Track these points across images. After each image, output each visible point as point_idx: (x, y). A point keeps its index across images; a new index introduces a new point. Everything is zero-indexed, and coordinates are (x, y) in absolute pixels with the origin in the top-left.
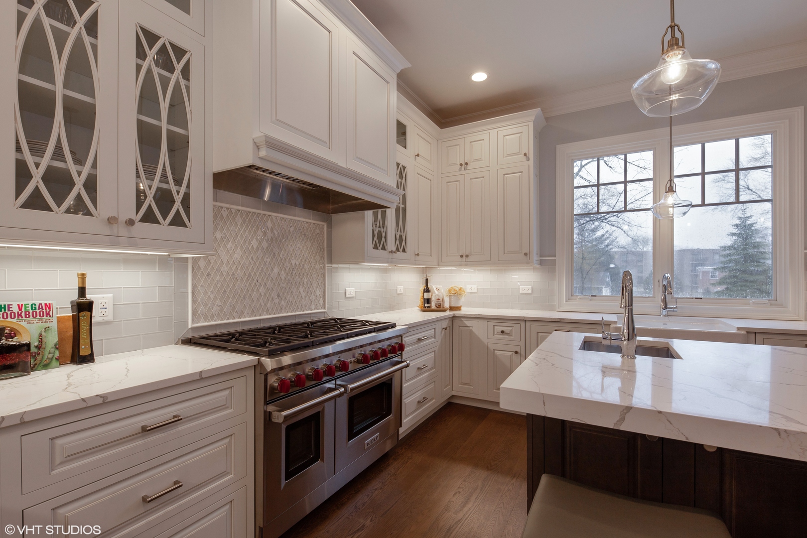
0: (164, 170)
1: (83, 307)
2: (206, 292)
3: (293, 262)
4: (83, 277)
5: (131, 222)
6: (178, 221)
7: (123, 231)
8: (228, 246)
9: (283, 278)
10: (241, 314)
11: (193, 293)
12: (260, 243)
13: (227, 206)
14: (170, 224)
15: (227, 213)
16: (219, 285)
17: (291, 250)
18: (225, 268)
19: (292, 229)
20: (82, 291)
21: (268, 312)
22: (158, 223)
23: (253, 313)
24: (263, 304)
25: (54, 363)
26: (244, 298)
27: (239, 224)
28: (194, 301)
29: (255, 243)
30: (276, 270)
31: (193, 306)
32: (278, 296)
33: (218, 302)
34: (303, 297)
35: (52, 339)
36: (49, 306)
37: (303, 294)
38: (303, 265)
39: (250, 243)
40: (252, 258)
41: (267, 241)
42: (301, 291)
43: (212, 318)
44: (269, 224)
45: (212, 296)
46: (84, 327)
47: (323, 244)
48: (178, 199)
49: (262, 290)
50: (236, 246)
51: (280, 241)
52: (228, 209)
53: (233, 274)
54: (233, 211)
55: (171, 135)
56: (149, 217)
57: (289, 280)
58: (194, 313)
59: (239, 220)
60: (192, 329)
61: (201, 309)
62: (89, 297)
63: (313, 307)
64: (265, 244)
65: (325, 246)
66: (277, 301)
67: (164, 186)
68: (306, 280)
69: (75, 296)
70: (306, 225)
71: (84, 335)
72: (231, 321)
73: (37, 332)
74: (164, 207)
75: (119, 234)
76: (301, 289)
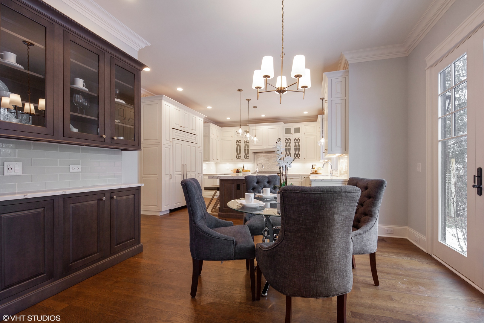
0: (247, 153)
4: (243, 165)
10: (263, 170)
11: (256, 167)
14: (248, 159)
29: (265, 160)
30: (269, 164)
37: (275, 168)
40: (265, 162)
44: (268, 156)
49: (267, 167)
56: (245, 159)
59: (263, 156)
64: (267, 160)
66: (269, 169)
67: (247, 155)
69: (243, 167)
73: (241, 170)
74: (247, 157)
75: (243, 161)
76: (275, 167)
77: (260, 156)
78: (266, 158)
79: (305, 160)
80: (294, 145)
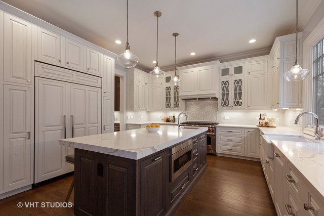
0: (177, 101)
1: (174, 117)
3: (207, 111)
9: (204, 114)
12: (199, 107)
16: (191, 115)
17: (206, 108)
18: (192, 112)
19: (206, 104)
24: (199, 119)
26: (196, 117)
30: (202, 112)
32: (203, 117)
34: (210, 118)
35: (172, 120)
36: (172, 116)
38: (210, 111)
39: (197, 108)
44: (201, 104)
45: (190, 117)
47: (216, 106)
48: (178, 104)
50: (194, 109)
53: (194, 113)
57: (206, 114)
62: (174, 115)
63: (213, 120)
68: (211, 114)
70: (211, 103)
71: (174, 120)
75: (173, 109)
77: (193, 103)
79: (249, 108)
80: (233, 89)
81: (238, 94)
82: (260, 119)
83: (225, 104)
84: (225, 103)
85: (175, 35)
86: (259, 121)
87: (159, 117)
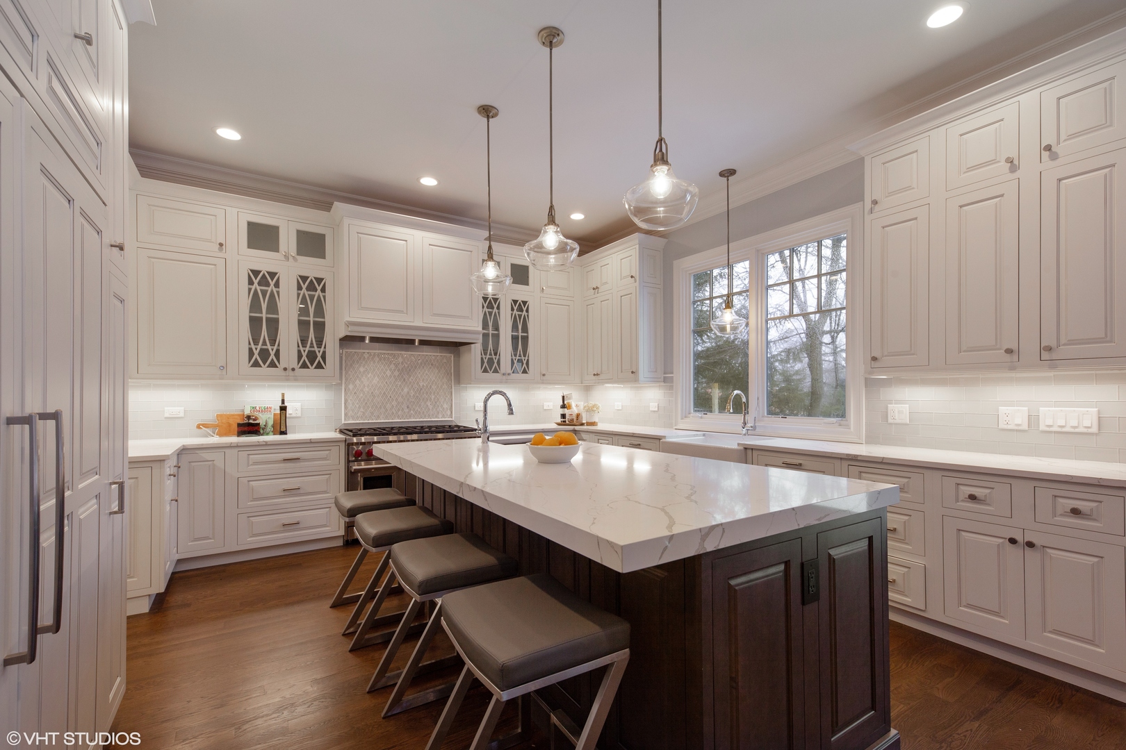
0: (312, 341)
1: (283, 409)
2: (353, 404)
3: (421, 384)
4: (283, 395)
5: (293, 369)
6: (319, 366)
7: (291, 373)
8: (369, 376)
9: (412, 395)
10: (378, 417)
11: (345, 404)
12: (392, 373)
13: (368, 351)
14: (315, 368)
15: (368, 355)
16: (362, 400)
17: (419, 376)
18: (366, 389)
19: (419, 362)
20: (283, 401)
21: (398, 417)
22: (308, 368)
23: (386, 418)
24: (395, 412)
25: (271, 433)
26: (380, 407)
27: (376, 361)
28: (346, 408)
29: (388, 373)
30: (406, 390)
31: (345, 411)
32: (408, 407)
33: (362, 410)
34: (431, 408)
35: (271, 423)
36: (271, 408)
37: (431, 407)
38: (431, 387)
39: (385, 373)
40: (386, 383)
41: (399, 370)
42: (429, 404)
43: (357, 418)
45: (357, 406)
46: (283, 418)
47: (450, 370)
48: (319, 355)
49: (394, 403)
50: (374, 376)
51: (410, 370)
52: (368, 353)
53: (372, 393)
54: (372, 354)
55: (315, 323)
56: (304, 366)
57: (417, 397)
58: (346, 415)
59: (377, 359)
60: (344, 424)
61: (350, 413)
62: (286, 404)
63: (440, 416)
64: (397, 373)
65: (453, 371)
66: (407, 410)
67: (313, 349)
68: (433, 397)
69: (280, 404)
70: (433, 358)
71: (283, 422)
72: (370, 421)
73: (265, 419)
74: (312, 360)
75: (289, 375)
76: (429, 403)
77: (366, 356)
78: (393, 366)
79: (545, 379)
80: (510, 324)
81: (521, 341)
82: (563, 406)
83: (490, 365)
84: (491, 361)
85: (487, 111)
86: (562, 411)
87: (178, 411)
